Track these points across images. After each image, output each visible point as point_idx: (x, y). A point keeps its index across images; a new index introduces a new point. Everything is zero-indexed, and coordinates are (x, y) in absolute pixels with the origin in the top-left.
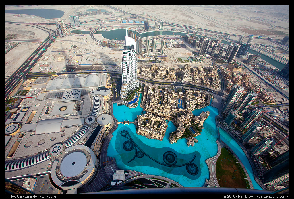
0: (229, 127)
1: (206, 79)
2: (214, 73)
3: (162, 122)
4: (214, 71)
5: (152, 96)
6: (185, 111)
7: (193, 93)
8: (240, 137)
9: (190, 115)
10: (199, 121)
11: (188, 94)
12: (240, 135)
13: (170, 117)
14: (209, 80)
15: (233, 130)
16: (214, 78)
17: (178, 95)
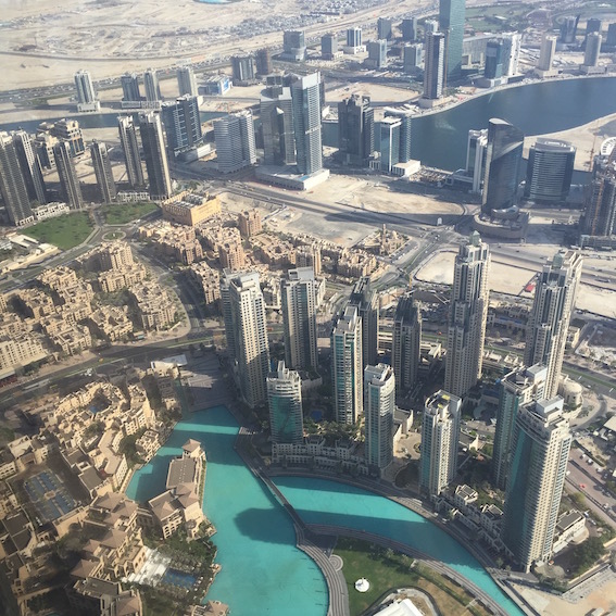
1: (105, 310)
2: (124, 271)
4: (116, 260)
6: (94, 514)
7: (80, 409)
9: (123, 518)
10: (182, 514)
11: (61, 427)
14: (121, 306)
15: (324, 452)
16: (136, 291)
17: (12, 464)
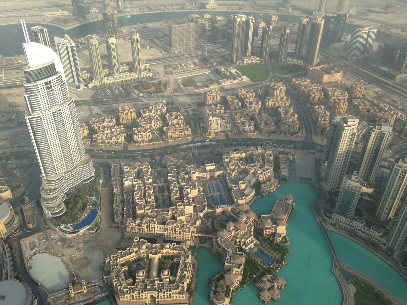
0: (351, 224)
1: (264, 116)
2: (279, 99)
3: (179, 257)
4: (277, 93)
5: (136, 192)
6: (233, 210)
7: (241, 159)
8: (385, 242)
9: (248, 218)
10: (276, 228)
11: (230, 165)
12: (381, 237)
13: (197, 235)
14: (272, 116)
15: (363, 229)
16: (282, 111)
17: (205, 174)
